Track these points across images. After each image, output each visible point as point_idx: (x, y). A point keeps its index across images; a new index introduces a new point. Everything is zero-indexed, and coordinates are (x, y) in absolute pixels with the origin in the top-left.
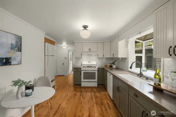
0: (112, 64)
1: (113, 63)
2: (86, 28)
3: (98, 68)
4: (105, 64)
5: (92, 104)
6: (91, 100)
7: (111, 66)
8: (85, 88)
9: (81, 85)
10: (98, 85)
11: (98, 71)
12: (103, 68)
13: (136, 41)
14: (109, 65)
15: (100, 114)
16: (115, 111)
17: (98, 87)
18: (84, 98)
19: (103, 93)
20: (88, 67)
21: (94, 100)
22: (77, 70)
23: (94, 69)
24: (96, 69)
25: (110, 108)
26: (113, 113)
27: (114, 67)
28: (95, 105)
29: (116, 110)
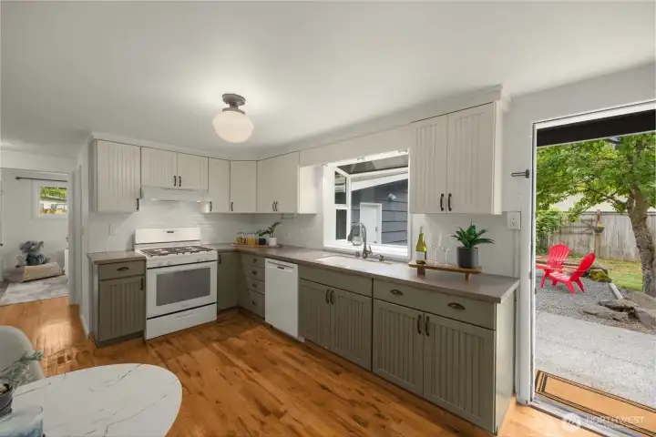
0: (264, 233)
1: (270, 232)
2: (237, 107)
3: (220, 253)
4: (240, 236)
5: (244, 377)
6: (228, 368)
7: (263, 242)
8: (166, 339)
9: (142, 334)
10: (219, 312)
11: (220, 261)
12: (237, 251)
13: (336, 173)
14: (253, 237)
15: (289, 389)
16: (317, 362)
17: (218, 321)
18: (199, 374)
19: (248, 332)
20: (172, 251)
21: (240, 363)
22: (120, 269)
23: (202, 255)
24: (214, 255)
25: (302, 363)
26: (318, 368)
27: (272, 241)
28: (255, 375)
29: (319, 360)
